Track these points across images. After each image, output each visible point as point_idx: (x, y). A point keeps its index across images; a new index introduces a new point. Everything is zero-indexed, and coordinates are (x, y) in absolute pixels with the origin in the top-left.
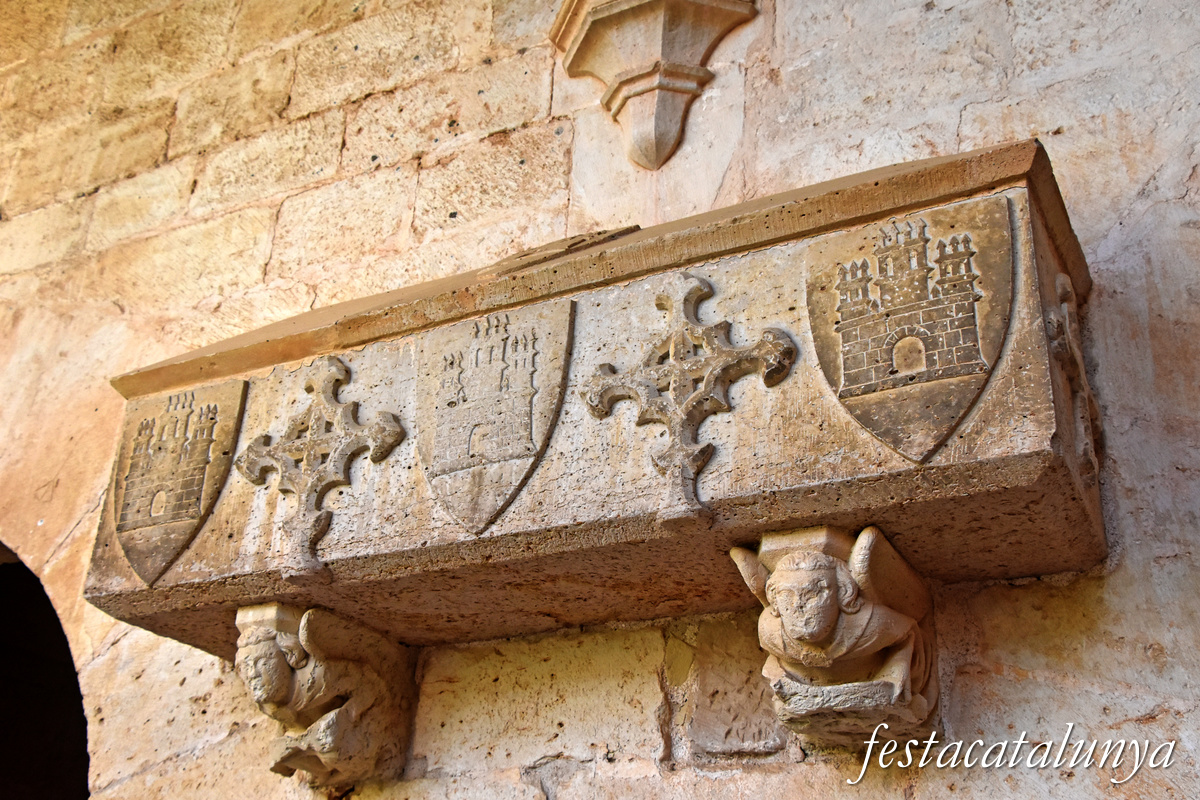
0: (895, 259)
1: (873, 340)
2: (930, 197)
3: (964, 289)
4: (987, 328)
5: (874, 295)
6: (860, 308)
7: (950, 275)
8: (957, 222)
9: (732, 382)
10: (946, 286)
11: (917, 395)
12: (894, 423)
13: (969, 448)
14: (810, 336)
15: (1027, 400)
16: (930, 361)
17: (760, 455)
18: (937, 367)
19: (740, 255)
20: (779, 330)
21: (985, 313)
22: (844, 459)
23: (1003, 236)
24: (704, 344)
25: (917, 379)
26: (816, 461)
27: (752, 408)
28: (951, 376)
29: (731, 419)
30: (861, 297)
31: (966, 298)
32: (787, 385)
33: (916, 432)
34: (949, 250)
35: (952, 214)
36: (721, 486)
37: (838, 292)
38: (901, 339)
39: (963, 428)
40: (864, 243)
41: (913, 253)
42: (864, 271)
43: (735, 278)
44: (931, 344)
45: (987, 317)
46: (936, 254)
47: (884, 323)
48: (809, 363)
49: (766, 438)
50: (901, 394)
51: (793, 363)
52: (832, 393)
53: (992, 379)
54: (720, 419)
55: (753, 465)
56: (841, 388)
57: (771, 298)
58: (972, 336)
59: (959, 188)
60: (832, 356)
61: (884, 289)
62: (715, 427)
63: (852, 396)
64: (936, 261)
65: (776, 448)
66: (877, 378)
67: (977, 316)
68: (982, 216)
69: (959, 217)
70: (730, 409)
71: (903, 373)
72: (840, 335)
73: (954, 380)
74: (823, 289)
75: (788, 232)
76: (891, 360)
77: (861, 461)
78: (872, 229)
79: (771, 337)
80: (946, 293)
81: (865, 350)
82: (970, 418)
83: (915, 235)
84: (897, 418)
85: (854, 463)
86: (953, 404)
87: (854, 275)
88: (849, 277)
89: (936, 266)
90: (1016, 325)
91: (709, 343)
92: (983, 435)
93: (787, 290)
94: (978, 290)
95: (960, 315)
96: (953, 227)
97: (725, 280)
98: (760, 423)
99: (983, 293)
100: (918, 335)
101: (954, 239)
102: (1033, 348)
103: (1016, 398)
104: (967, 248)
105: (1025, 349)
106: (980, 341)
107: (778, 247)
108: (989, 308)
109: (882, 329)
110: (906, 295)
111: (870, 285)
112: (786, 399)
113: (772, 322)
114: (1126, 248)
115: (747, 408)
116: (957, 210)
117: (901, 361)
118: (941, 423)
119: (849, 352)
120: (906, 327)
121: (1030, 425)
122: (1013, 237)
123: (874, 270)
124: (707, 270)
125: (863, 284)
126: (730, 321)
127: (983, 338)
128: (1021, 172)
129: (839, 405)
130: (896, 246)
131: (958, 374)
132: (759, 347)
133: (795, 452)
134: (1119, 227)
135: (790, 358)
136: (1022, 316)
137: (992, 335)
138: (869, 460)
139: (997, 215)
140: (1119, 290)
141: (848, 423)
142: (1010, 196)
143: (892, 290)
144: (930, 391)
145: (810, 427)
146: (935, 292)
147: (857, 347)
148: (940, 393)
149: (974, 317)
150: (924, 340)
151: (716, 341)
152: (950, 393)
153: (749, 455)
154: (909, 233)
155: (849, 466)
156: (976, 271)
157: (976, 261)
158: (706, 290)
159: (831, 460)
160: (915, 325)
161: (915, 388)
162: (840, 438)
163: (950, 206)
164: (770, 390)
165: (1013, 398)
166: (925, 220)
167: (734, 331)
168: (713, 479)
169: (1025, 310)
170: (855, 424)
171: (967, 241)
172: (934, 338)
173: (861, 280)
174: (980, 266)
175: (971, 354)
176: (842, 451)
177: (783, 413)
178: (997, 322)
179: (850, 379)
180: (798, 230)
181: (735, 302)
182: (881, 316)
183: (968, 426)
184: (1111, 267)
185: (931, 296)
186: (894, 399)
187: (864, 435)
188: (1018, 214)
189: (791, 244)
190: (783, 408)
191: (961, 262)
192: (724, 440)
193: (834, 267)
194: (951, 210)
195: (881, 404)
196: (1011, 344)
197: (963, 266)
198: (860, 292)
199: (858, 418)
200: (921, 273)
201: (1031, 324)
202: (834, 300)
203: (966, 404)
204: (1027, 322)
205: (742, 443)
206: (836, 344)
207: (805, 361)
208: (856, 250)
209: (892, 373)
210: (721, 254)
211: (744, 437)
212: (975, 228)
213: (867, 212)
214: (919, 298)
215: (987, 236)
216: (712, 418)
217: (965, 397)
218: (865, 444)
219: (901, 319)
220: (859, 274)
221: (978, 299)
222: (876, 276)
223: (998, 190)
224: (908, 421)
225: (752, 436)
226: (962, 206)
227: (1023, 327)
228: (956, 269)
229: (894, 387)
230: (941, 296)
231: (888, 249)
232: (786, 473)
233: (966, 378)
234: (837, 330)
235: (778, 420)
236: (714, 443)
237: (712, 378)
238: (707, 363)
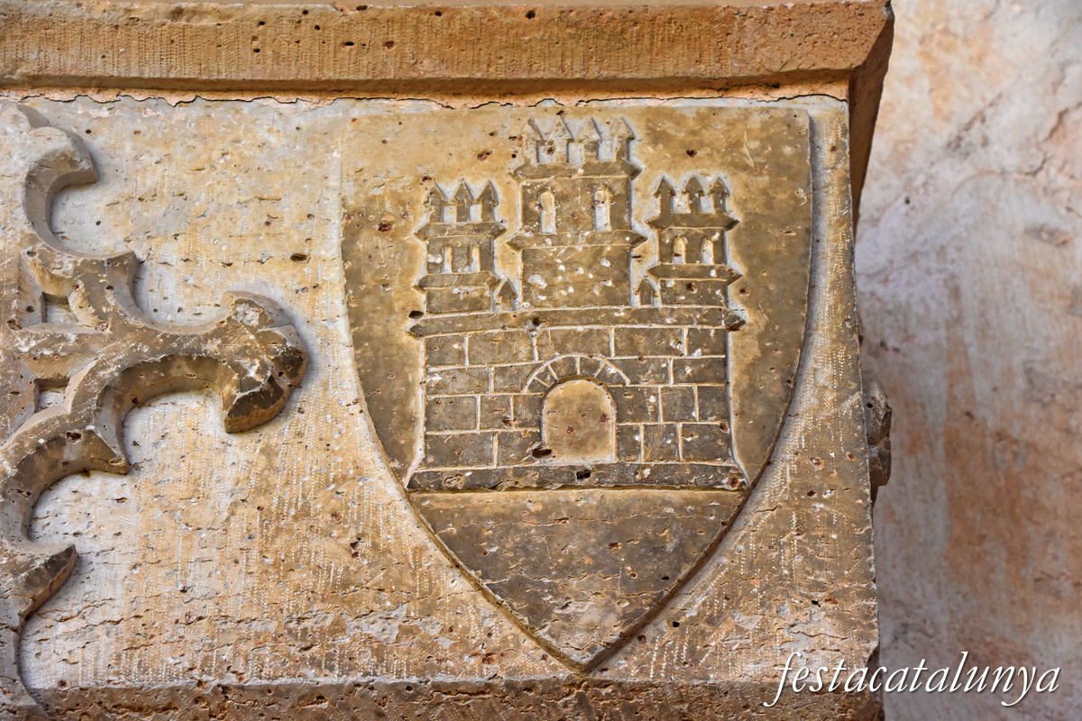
0: (561, 198)
1: (501, 372)
2: (642, 75)
3: (709, 299)
4: (750, 393)
5: (509, 269)
6: (474, 292)
7: (681, 261)
8: (702, 144)
9: (138, 404)
10: (671, 283)
11: (589, 513)
12: (535, 569)
13: (692, 651)
14: (342, 329)
15: (821, 565)
16: (626, 443)
17: (198, 592)
18: (641, 460)
19: (173, 99)
20: (272, 303)
21: (750, 358)
22: (406, 631)
23: (798, 200)
24: (75, 299)
25: (593, 479)
26: (338, 628)
27: (183, 474)
28: (670, 485)
29: (127, 492)
30: (476, 266)
31: (712, 318)
32: (278, 434)
33: (580, 597)
34: (681, 204)
35: (692, 124)
36: (89, 655)
37: (422, 245)
38: (563, 380)
39: (680, 603)
40: (489, 144)
41: (602, 193)
42: (488, 210)
43: (158, 153)
44: (631, 405)
45: (751, 369)
46: (654, 208)
47: (528, 337)
48: (334, 393)
49: (216, 555)
50: (556, 505)
51: (296, 386)
52: (385, 473)
53: (750, 508)
54: (99, 487)
55: (179, 613)
56: (414, 467)
57: (247, 220)
58: (718, 406)
59: (707, 69)
60: (398, 388)
61: (532, 262)
62: (85, 505)
63: (440, 489)
64: (653, 224)
65: (240, 583)
66: (504, 459)
67: (731, 364)
68: (755, 145)
69: (706, 134)
70: (129, 469)
71: (563, 460)
72: (421, 344)
73: (675, 495)
74: (384, 228)
75: (306, 75)
76: (539, 424)
77: (446, 643)
78: (509, 116)
79: (253, 317)
80: (670, 297)
81: (481, 389)
82: (696, 585)
83: (608, 154)
84: (542, 559)
85: (429, 646)
86: (670, 547)
87: (463, 213)
88: (450, 216)
89: (651, 234)
90: (807, 398)
91: (90, 299)
92: (724, 627)
93: (289, 210)
94: (737, 306)
95: (697, 354)
96: (691, 153)
97: (128, 148)
98: (203, 515)
99: (746, 315)
100: (603, 379)
101: (693, 181)
102: (839, 457)
103: (799, 559)
104: (720, 207)
105: (823, 454)
106: (734, 420)
107: (272, 103)
108: (756, 351)
109: (523, 350)
110: (581, 285)
111: (499, 244)
112: (270, 467)
113: (249, 279)
114: (914, 257)
115: (171, 475)
116: (705, 118)
117: (561, 431)
118: (639, 586)
119: (440, 387)
120: (577, 356)
121: (824, 623)
122: (816, 203)
123: (510, 209)
124: (86, 112)
125: (484, 237)
126: (141, 255)
127: (741, 414)
128: (843, 65)
129: (402, 506)
130: (564, 169)
131: (683, 484)
132: (221, 332)
133: (286, 597)
134: (904, 208)
135: (293, 375)
136: (822, 381)
137: (760, 410)
138: (463, 642)
139: (788, 150)
140: (891, 343)
141: (419, 550)
142: (814, 112)
143: (550, 267)
144: (622, 510)
145: (328, 545)
146: (646, 292)
147: (462, 380)
148: (640, 519)
149: (725, 363)
150: (616, 395)
151: (110, 298)
152: (665, 522)
153: (168, 588)
154: (595, 146)
155: (417, 652)
156: (736, 264)
157: (737, 240)
158: (85, 165)
159: (374, 630)
160: (599, 357)
161: (586, 498)
162: (399, 582)
163: (688, 105)
164: (235, 440)
165: (792, 559)
166: (633, 124)
167: (148, 282)
168: (68, 636)
169: (828, 370)
170: (435, 554)
171: (720, 192)
172: (639, 394)
173: (479, 229)
174: (746, 256)
175: (712, 445)
176: (401, 612)
177: (262, 501)
178: (772, 382)
179: (440, 451)
180: (330, 74)
181: (155, 211)
182: (522, 320)
183: (692, 603)
184: (881, 290)
185: (636, 301)
186: (537, 514)
187: (456, 585)
188: (826, 157)
189: (306, 103)
190: (265, 490)
191: (707, 236)
192: (106, 541)
193: (415, 184)
194: (690, 115)
195: (508, 520)
196: (794, 439)
197: (709, 247)
198: (475, 254)
199: (449, 543)
200: (618, 244)
201: (839, 401)
202: (412, 260)
203: (696, 554)
204: (830, 397)
205: (151, 557)
206: (406, 362)
207: (325, 386)
208: (470, 157)
209: (539, 453)
210: (123, 84)
211: (161, 544)
212: (742, 167)
213: (498, 73)
214: (612, 298)
215: (764, 192)
216: (77, 483)
217: (694, 537)
218: (457, 604)
219: (567, 336)
220: (476, 213)
221: (735, 325)
222: (515, 227)
223: (787, 92)
224: (567, 569)
225: (180, 544)
226: (715, 111)
227: (821, 405)
228: (694, 252)
229: (541, 485)
230: (658, 304)
231: (546, 171)
232: (260, 646)
233: (700, 494)
234: (416, 332)
235: (248, 514)
236: (82, 546)
237: (95, 387)
238: (83, 347)
